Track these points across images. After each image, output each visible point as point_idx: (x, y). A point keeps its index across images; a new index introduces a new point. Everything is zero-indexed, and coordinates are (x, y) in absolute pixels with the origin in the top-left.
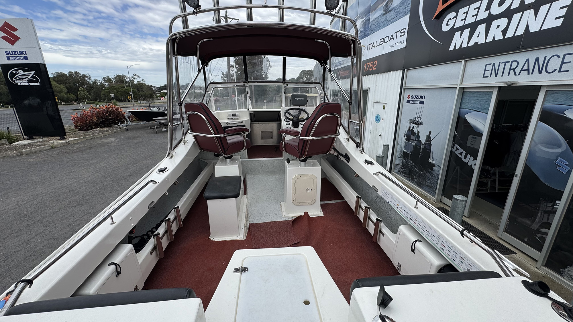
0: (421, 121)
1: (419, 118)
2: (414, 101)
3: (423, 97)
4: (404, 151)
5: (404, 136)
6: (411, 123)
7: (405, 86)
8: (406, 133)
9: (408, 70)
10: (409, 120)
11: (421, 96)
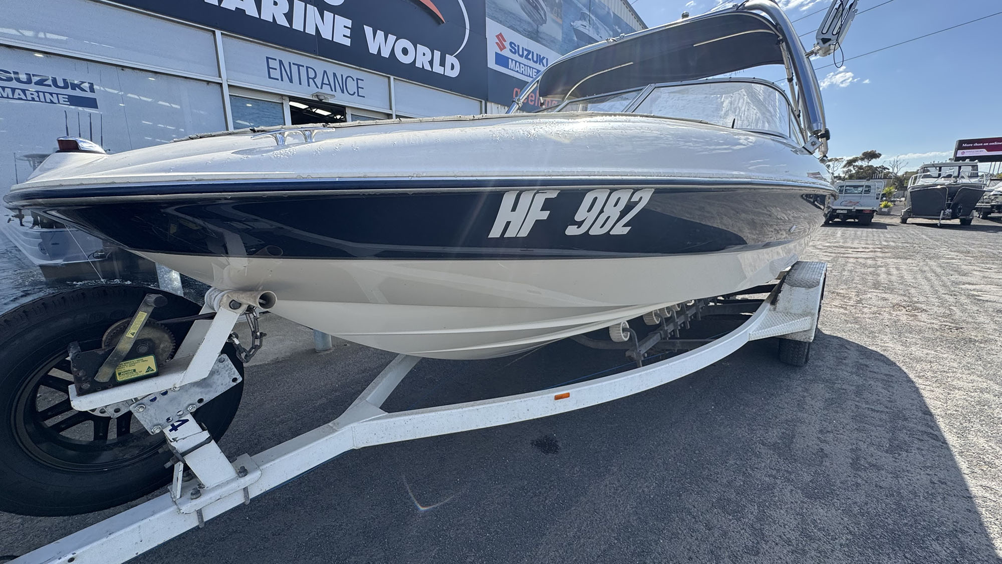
2: (24, 91)
3: (86, 86)
10: (26, 156)
11: (64, 80)
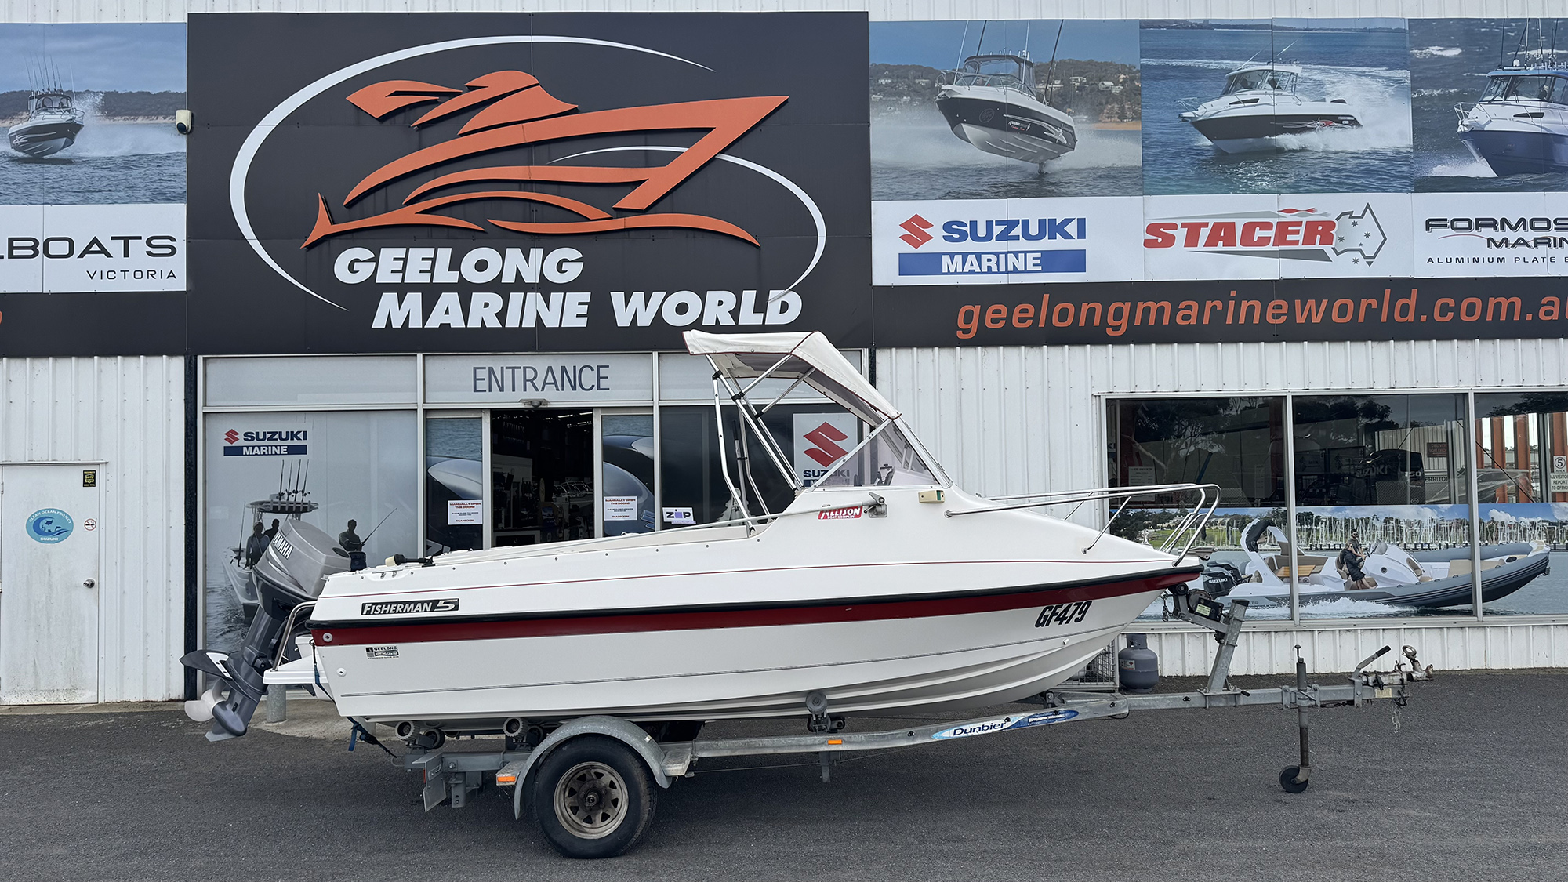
0: (304, 501)
1: (296, 492)
2: (259, 447)
3: (301, 436)
4: (244, 605)
5: (239, 558)
6: (264, 511)
7: (205, 406)
8: (244, 546)
9: (208, 361)
10: (251, 504)
11: (288, 433)
